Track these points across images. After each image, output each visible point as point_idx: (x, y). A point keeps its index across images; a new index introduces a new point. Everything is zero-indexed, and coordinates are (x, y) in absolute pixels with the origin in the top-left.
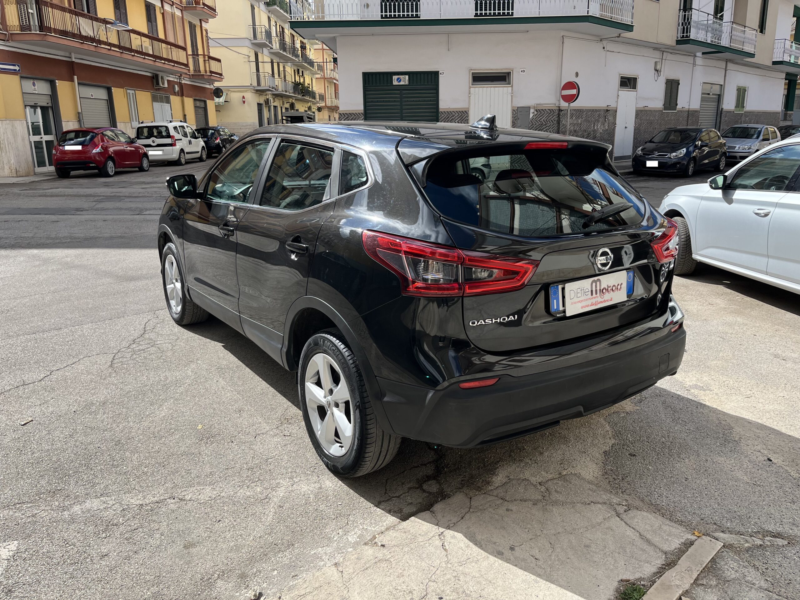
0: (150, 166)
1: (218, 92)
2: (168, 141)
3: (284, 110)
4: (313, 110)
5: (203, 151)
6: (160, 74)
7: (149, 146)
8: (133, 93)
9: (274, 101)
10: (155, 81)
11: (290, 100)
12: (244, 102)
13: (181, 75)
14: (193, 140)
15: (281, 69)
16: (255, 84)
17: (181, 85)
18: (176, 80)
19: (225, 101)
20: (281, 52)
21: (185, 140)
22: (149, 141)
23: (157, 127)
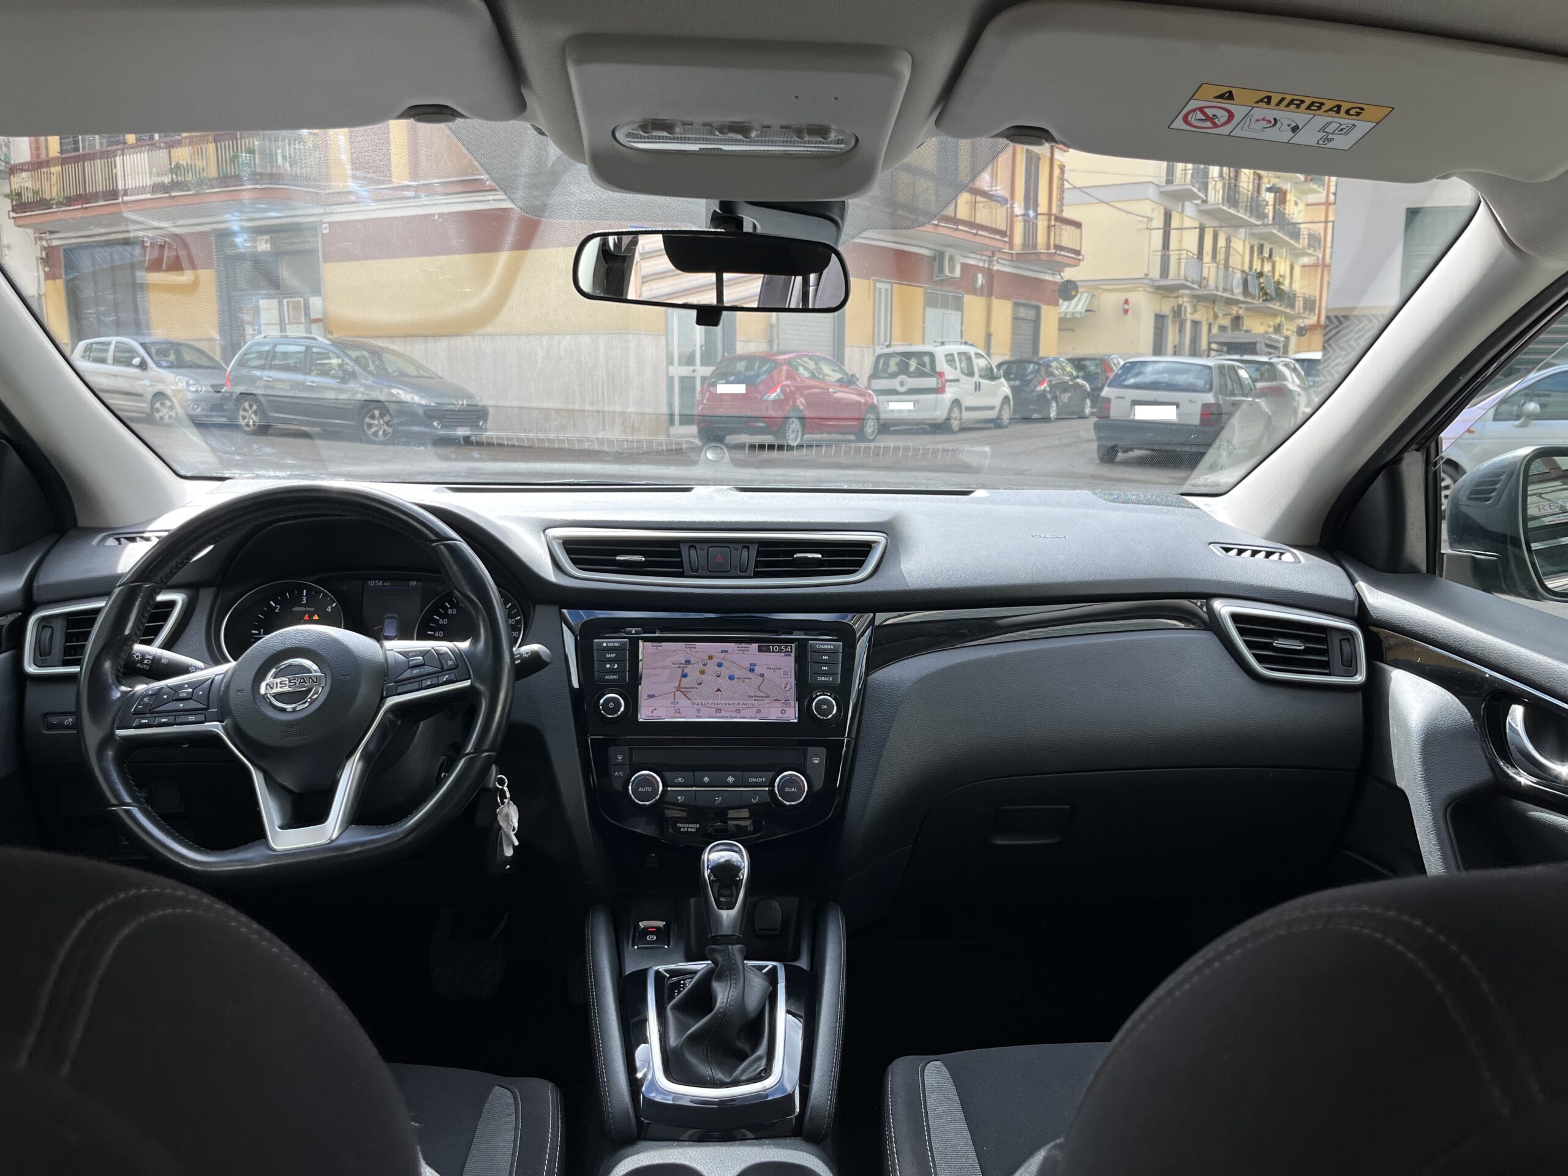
0: (880, 432)
1: (1068, 290)
2: (931, 382)
3: (1215, 330)
4: (1286, 333)
5: (1006, 406)
6: (949, 252)
7: (893, 392)
8: (887, 290)
9: (1195, 311)
10: (936, 264)
11: (1234, 310)
12: (1126, 311)
13: (993, 253)
14: (985, 382)
15: (1221, 243)
16: (1155, 273)
17: (990, 274)
18: (981, 264)
19: (1087, 311)
20: (1225, 208)
21: (968, 383)
22: (894, 383)
23: (919, 355)
